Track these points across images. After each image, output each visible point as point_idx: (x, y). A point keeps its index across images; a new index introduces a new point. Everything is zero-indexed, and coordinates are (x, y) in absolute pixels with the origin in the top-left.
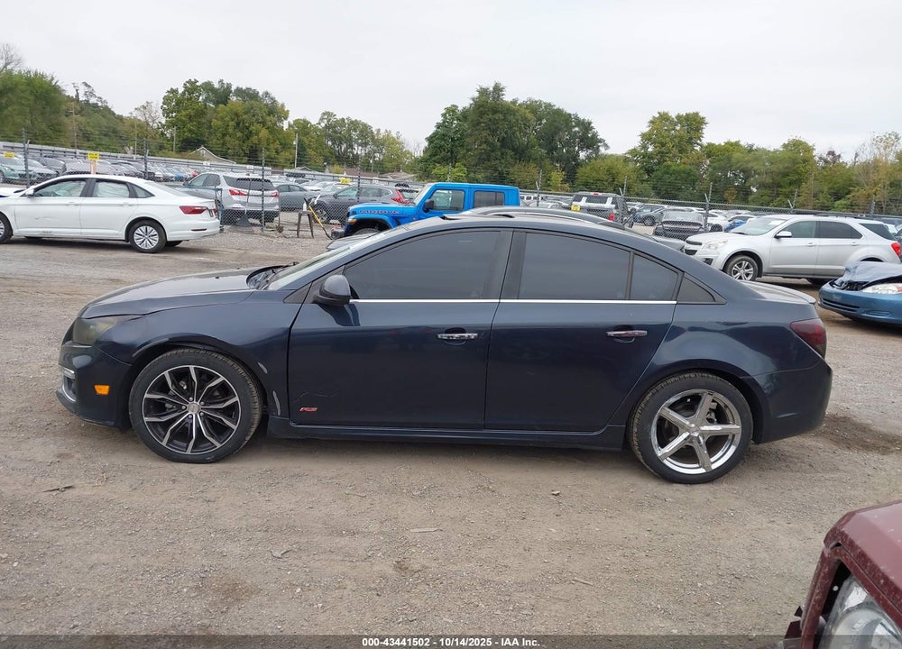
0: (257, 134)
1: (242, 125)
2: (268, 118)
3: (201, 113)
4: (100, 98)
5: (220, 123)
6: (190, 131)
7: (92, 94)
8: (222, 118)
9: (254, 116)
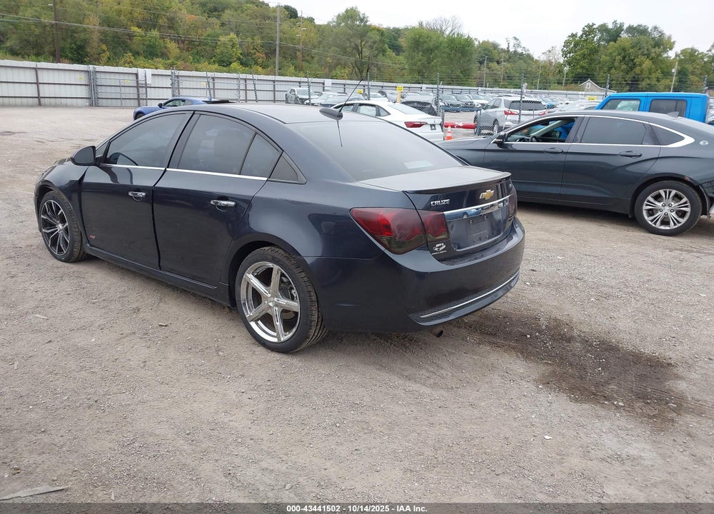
0: (640, 65)
1: (628, 60)
2: (653, 50)
3: (595, 51)
4: (524, 48)
5: (608, 58)
6: (582, 67)
7: (519, 45)
8: (611, 53)
9: (640, 49)
